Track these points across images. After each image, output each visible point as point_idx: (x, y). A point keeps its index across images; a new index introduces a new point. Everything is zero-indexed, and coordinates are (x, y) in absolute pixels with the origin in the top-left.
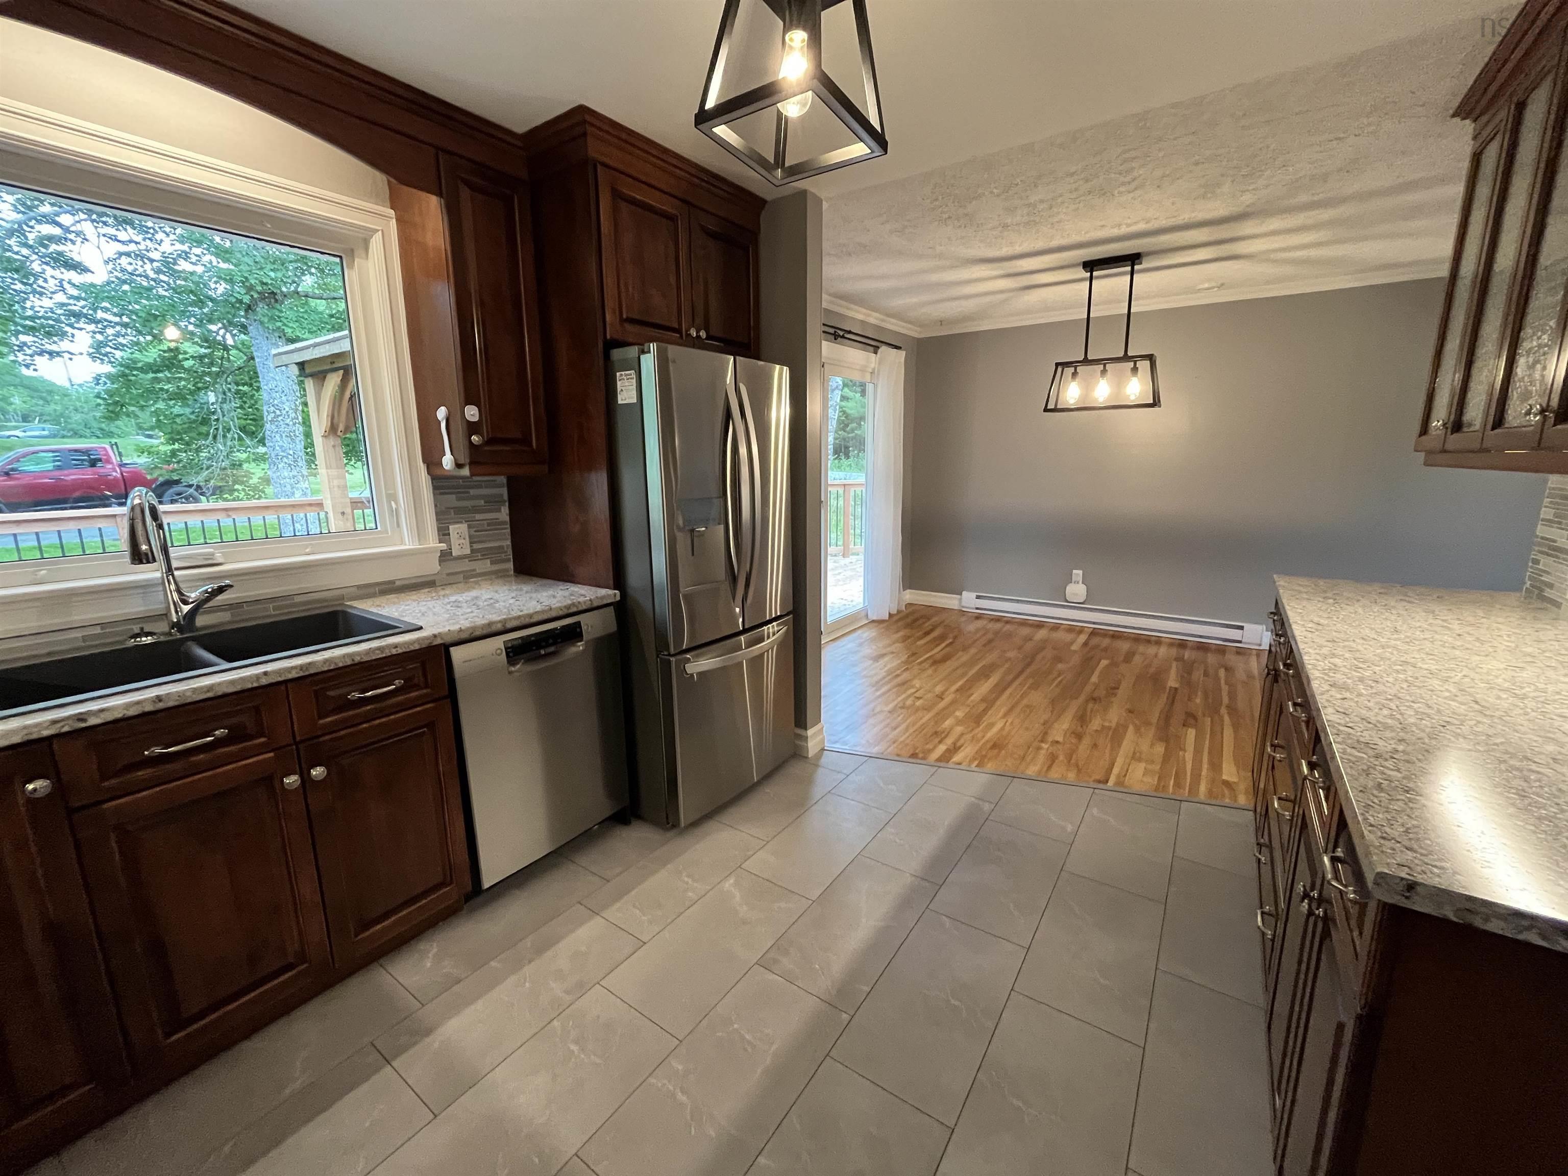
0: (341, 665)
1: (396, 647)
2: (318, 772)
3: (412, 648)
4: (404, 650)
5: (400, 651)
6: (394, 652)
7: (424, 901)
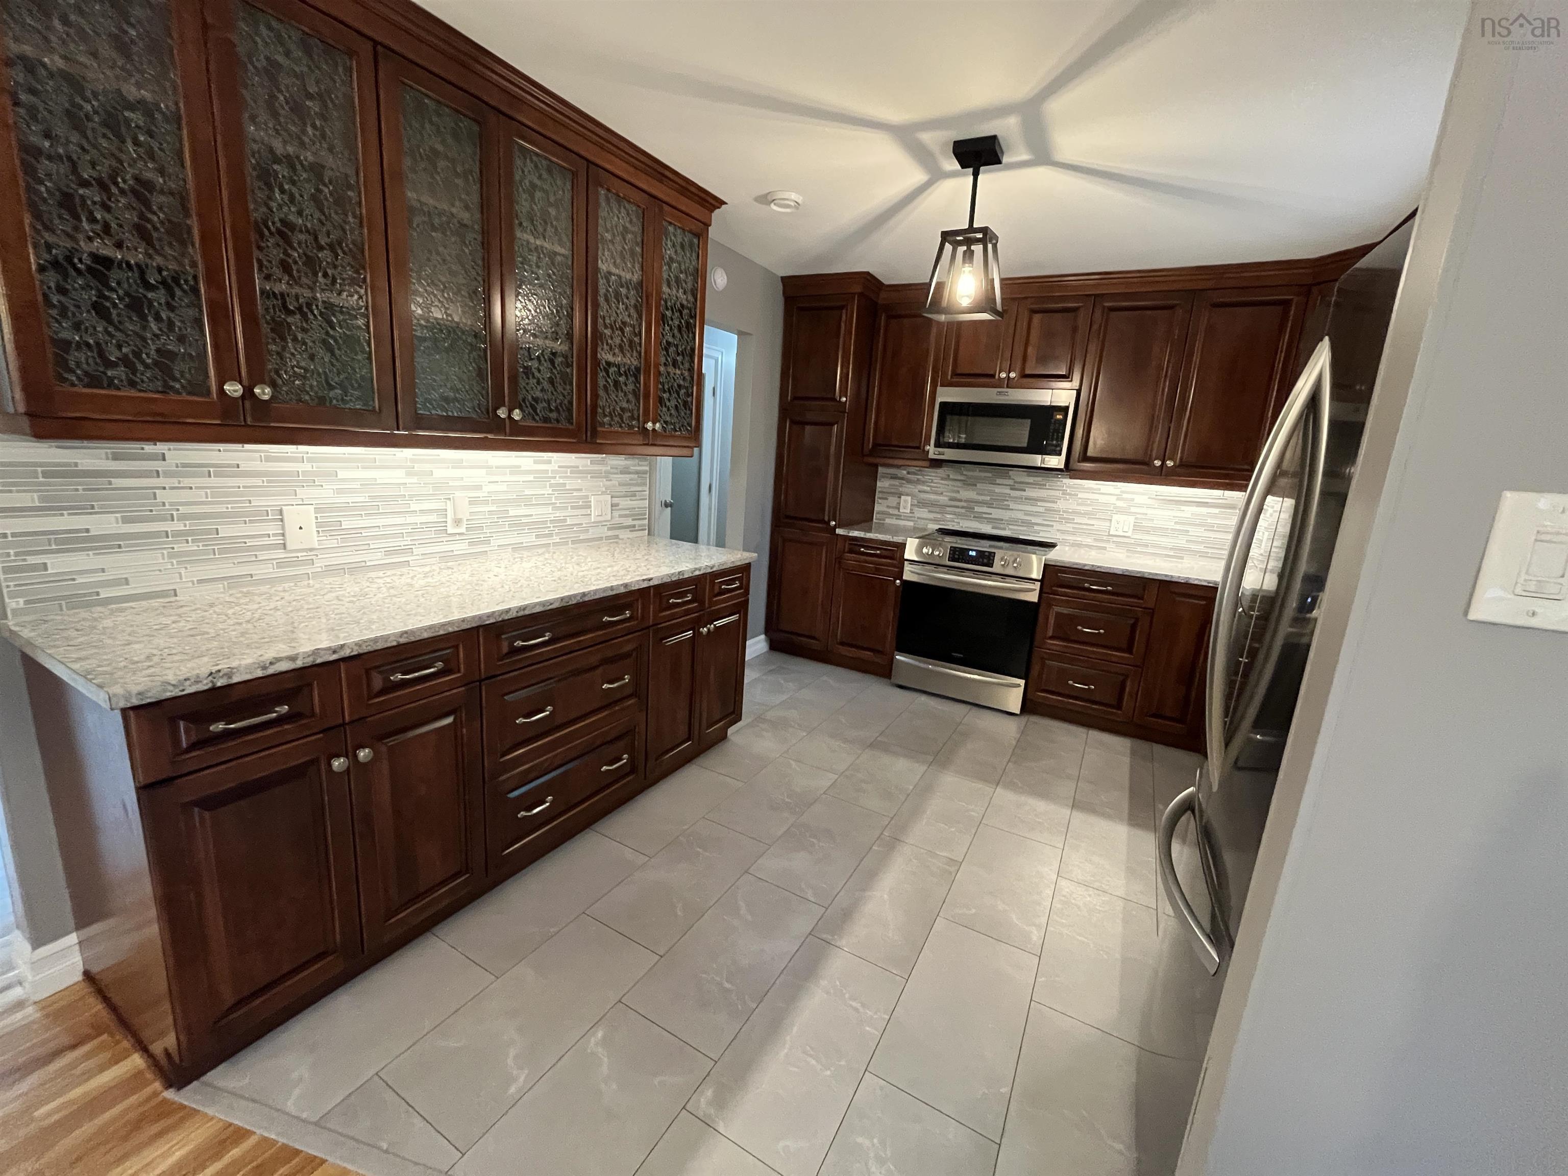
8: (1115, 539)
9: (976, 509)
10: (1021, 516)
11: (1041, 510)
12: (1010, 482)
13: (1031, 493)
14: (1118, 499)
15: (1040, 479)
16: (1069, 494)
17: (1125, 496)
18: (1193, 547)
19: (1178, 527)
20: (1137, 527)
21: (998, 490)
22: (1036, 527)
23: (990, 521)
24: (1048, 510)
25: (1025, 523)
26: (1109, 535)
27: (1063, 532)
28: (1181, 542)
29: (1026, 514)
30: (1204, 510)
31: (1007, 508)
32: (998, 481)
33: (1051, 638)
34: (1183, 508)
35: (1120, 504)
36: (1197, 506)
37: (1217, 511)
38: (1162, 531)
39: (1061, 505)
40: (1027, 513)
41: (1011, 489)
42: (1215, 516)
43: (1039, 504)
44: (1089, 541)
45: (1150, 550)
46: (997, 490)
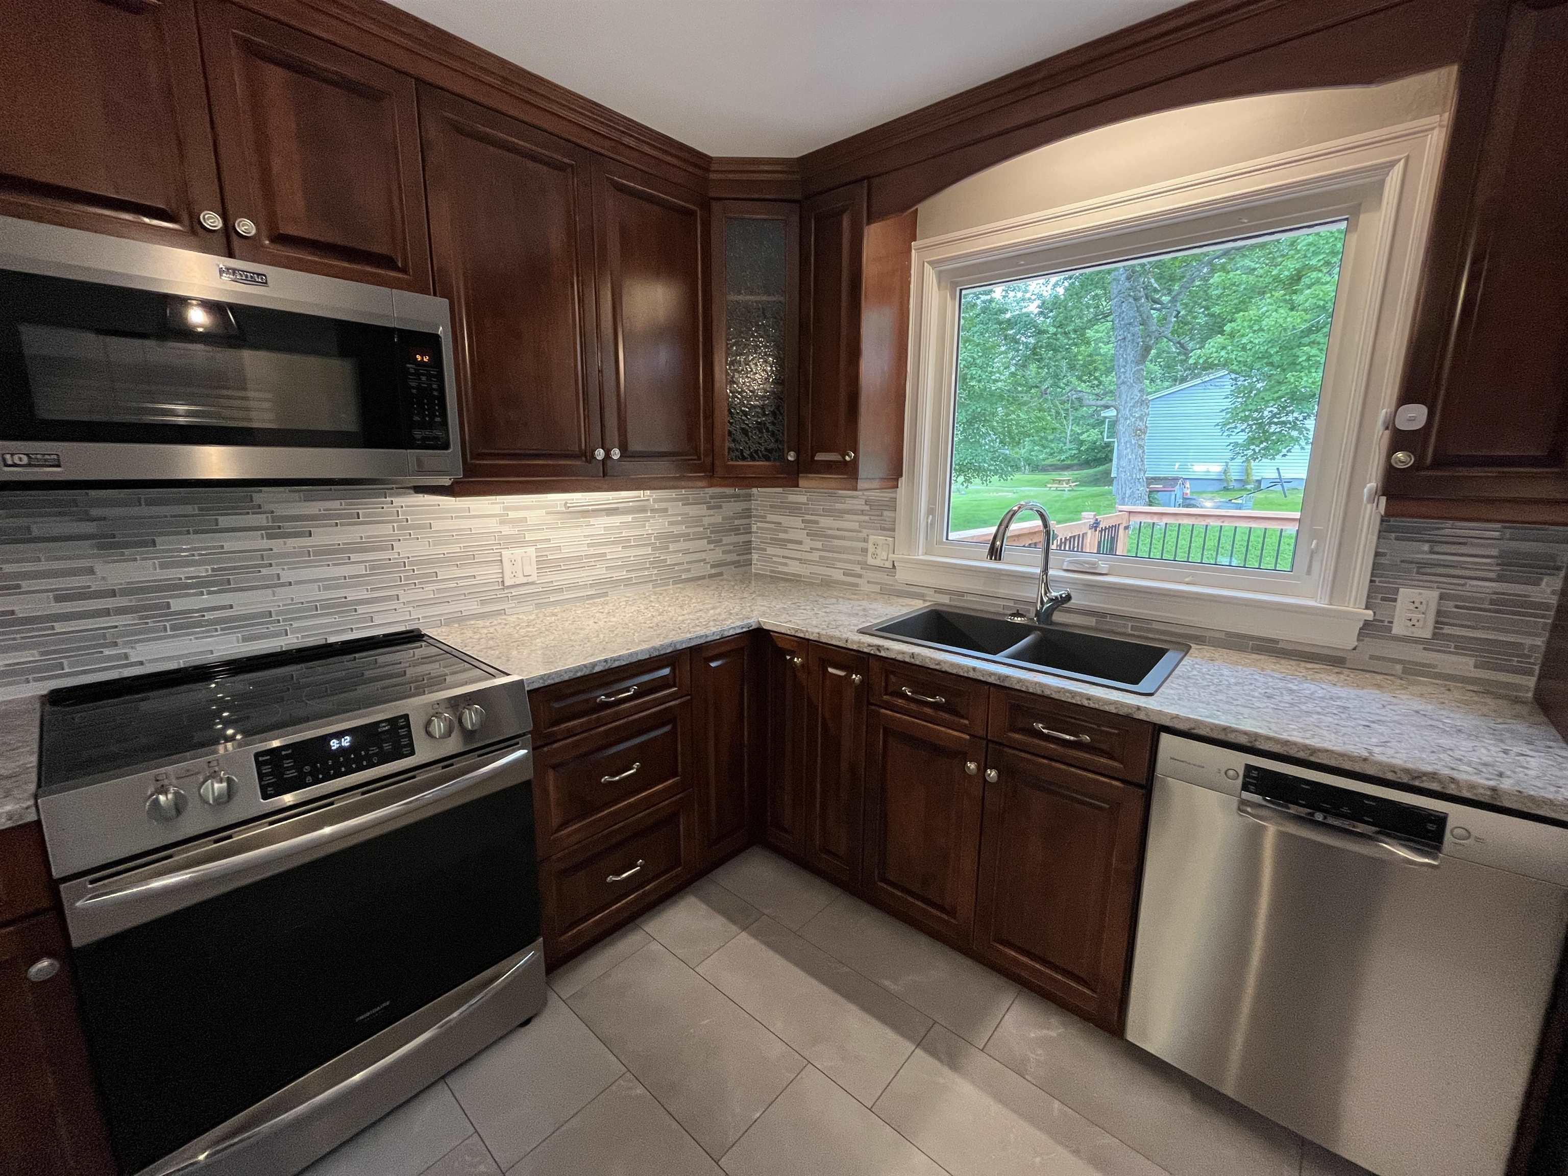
0: (1031, 690)
1: (1089, 699)
2: (992, 774)
3: (1107, 708)
4: (1097, 706)
5: (1092, 705)
6: (1086, 703)
7: (1060, 977)
8: (514, 592)
9: (177, 605)
10: (315, 594)
11: (361, 570)
12: (261, 520)
13: (323, 537)
14: (502, 523)
15: (336, 504)
16: (413, 527)
17: (512, 515)
18: (616, 575)
19: (592, 551)
20: (542, 563)
21: (231, 543)
22: (361, 609)
23: (229, 624)
24: (374, 567)
25: (329, 607)
26: (505, 587)
27: (420, 604)
28: (600, 571)
29: (326, 588)
30: (616, 520)
31: (277, 584)
32: (225, 521)
33: (564, 825)
34: (592, 521)
35: (507, 530)
36: (607, 515)
37: (629, 518)
38: (578, 562)
39: (405, 550)
40: (329, 584)
41: (270, 537)
42: (626, 525)
43: (354, 557)
44: (473, 607)
45: (567, 595)
46: (227, 546)
